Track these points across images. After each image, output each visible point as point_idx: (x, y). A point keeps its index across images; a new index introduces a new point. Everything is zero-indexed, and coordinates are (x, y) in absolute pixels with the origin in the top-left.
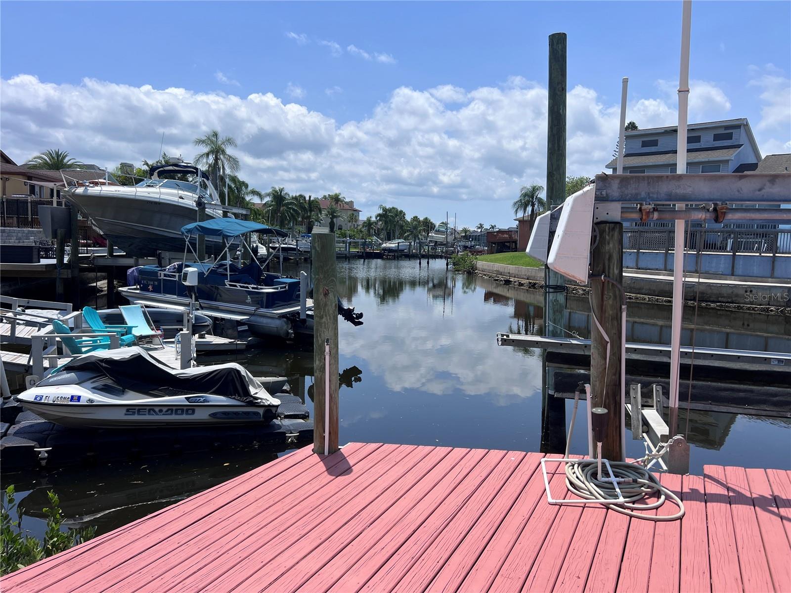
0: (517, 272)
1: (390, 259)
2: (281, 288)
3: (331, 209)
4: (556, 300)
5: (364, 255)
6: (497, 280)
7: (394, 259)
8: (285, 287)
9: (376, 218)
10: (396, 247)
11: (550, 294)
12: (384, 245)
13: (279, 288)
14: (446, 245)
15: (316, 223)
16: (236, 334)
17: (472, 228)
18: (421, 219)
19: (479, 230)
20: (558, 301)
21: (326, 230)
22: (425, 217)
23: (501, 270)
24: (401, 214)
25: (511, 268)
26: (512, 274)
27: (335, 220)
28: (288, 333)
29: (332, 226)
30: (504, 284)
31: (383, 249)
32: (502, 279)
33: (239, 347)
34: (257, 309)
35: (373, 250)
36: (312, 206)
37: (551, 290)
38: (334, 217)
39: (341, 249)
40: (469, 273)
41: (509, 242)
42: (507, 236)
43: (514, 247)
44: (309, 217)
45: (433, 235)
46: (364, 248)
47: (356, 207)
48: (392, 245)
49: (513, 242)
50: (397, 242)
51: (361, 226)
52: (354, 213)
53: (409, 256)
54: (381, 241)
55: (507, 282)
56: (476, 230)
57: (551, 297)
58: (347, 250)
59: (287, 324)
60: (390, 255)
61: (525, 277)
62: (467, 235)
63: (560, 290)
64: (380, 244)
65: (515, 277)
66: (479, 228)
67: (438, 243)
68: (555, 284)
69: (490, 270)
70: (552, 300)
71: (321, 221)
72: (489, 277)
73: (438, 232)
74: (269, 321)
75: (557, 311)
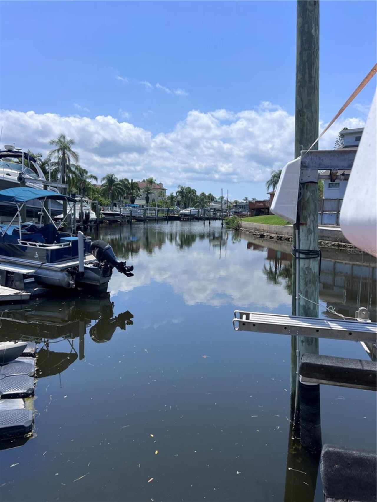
0: (268, 229)
1: (185, 221)
2: (65, 245)
3: (147, 188)
4: (308, 268)
5: (168, 218)
6: (255, 235)
7: (188, 221)
8: (69, 244)
9: (176, 194)
10: (189, 212)
11: (301, 260)
12: (181, 212)
13: (63, 246)
14: (221, 211)
15: (138, 198)
16: (22, 286)
17: (241, 200)
18: (207, 194)
19: (245, 202)
20: (311, 269)
21: (144, 202)
22: (209, 193)
23: (258, 228)
24: (194, 191)
25: (265, 226)
26: (266, 230)
27: (149, 195)
28: (69, 284)
29: (147, 199)
30: (260, 237)
31: (180, 214)
32: (259, 234)
33: (23, 298)
34: (43, 263)
35: (174, 215)
36: (134, 186)
37: (302, 256)
38: (148, 193)
39: (153, 214)
40: (236, 230)
41: (263, 208)
42: (262, 204)
43: (267, 212)
44: (132, 194)
45: (213, 204)
46: (168, 214)
47: (164, 187)
48: (187, 211)
49: (266, 208)
50: (190, 209)
51: (167, 199)
52: (162, 191)
53: (198, 219)
54: (180, 209)
55: (262, 236)
56: (243, 201)
57: (302, 264)
58: (157, 215)
59: (69, 276)
60: (185, 218)
61: (274, 232)
62: (237, 205)
63: (313, 256)
64: (180, 211)
65: (267, 232)
66: (245, 200)
67: (216, 210)
68: (307, 248)
69: (250, 228)
70: (302, 269)
71: (141, 197)
72: (250, 233)
73: (216, 202)
74: (52, 273)
75: (310, 281)
